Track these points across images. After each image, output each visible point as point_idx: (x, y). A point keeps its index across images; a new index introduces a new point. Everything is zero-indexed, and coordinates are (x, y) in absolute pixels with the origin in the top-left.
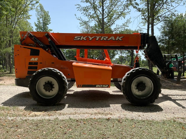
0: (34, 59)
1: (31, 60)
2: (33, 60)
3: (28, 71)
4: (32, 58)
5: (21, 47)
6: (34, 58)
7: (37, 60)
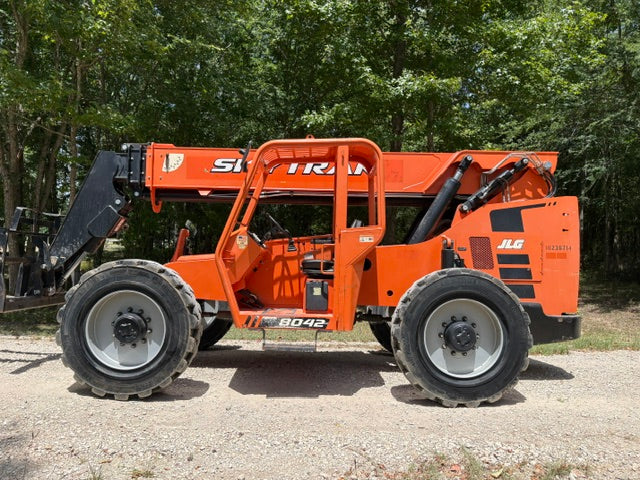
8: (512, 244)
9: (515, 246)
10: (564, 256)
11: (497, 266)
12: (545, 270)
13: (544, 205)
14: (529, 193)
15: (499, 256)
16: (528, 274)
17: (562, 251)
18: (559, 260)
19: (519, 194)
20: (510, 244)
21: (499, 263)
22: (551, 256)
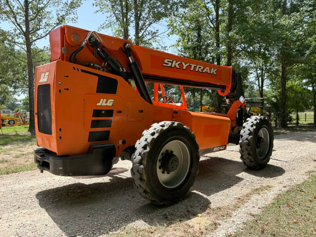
0: (105, 102)
1: (98, 104)
2: (104, 104)
3: (90, 133)
4: (102, 100)
5: (74, 68)
6: (105, 100)
7: (111, 104)
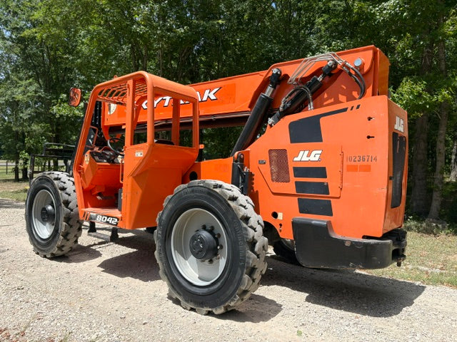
8: (309, 156)
9: (312, 158)
10: (367, 169)
11: (293, 179)
12: (345, 184)
13: (345, 110)
14: (342, 98)
15: (295, 169)
16: (324, 189)
17: (365, 163)
18: (362, 174)
19: (332, 100)
20: (307, 156)
21: (295, 176)
22: (353, 169)
